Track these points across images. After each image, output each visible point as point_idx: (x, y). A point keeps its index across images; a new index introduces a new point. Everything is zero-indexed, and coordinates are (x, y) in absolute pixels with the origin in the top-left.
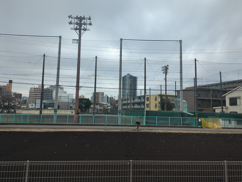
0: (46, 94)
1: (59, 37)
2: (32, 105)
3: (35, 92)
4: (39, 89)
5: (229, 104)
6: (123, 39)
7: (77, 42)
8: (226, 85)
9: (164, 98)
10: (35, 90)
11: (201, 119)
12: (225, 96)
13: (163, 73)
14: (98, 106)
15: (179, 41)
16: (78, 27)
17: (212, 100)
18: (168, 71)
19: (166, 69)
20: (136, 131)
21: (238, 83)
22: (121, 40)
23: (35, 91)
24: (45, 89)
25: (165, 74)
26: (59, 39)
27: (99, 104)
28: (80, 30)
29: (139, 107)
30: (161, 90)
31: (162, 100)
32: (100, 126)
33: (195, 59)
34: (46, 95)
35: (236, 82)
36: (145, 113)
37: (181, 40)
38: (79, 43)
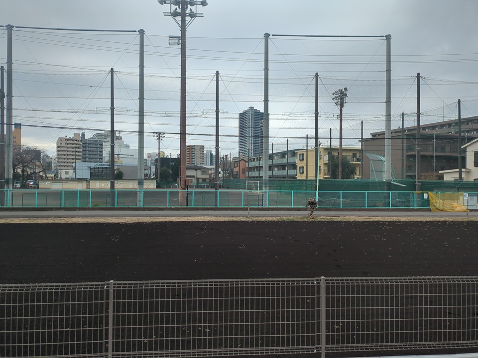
0: (90, 151)
1: (139, 31)
2: (67, 173)
3: (68, 146)
4: (76, 140)
5: (473, 164)
6: (269, 35)
7: (179, 41)
8: (452, 126)
9: (336, 154)
10: (68, 142)
11: (428, 193)
12: (466, 148)
13: (336, 104)
14: (199, 172)
15: (386, 36)
16: (179, 10)
17: (436, 156)
18: (346, 99)
19: (343, 95)
20: (310, 220)
22: (267, 36)
23: (68, 144)
24: (88, 140)
25: (339, 107)
26: (139, 36)
27: (200, 169)
28: (183, 15)
29: (284, 173)
30: (331, 138)
31: (331, 158)
32: (231, 210)
33: (418, 74)
34: (91, 153)
36: (318, 184)
37: (390, 36)
38: (181, 44)
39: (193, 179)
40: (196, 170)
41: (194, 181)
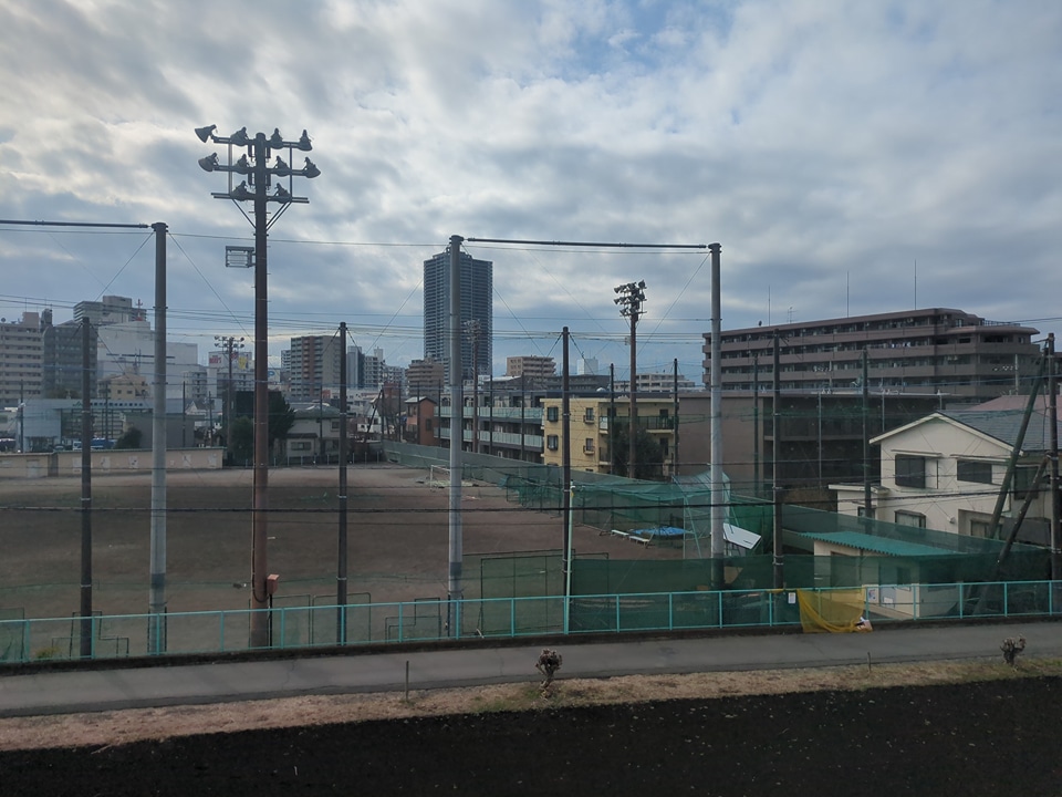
0: (65, 355)
1: (153, 227)
3: (8, 343)
4: (29, 330)
5: (893, 478)
6: (462, 239)
7: (250, 259)
9: (623, 414)
10: (7, 334)
11: (796, 591)
12: (879, 443)
15: (710, 247)
16: (251, 188)
17: (824, 442)
19: (636, 297)
21: (913, 324)
23: (8, 338)
25: (628, 318)
26: (155, 235)
27: (329, 419)
28: (261, 201)
29: (513, 439)
34: (67, 358)
35: (906, 319)
36: (569, 572)
37: (718, 246)
38: (256, 264)
39: (312, 441)
40: (319, 420)
41: (315, 447)
